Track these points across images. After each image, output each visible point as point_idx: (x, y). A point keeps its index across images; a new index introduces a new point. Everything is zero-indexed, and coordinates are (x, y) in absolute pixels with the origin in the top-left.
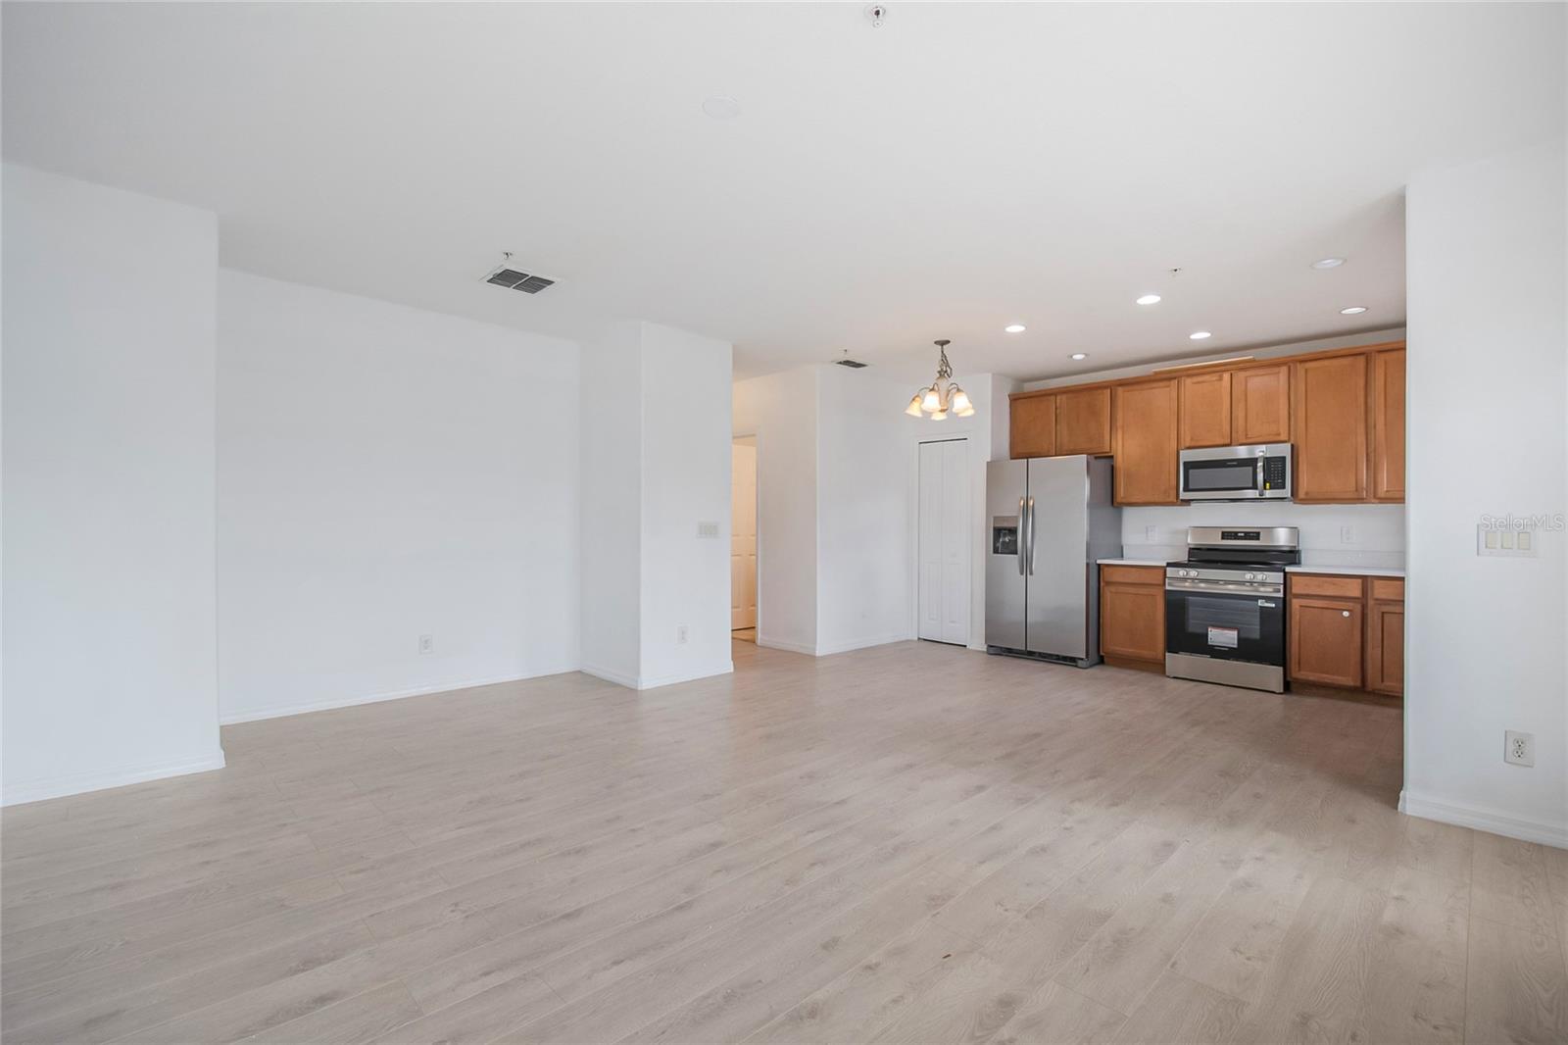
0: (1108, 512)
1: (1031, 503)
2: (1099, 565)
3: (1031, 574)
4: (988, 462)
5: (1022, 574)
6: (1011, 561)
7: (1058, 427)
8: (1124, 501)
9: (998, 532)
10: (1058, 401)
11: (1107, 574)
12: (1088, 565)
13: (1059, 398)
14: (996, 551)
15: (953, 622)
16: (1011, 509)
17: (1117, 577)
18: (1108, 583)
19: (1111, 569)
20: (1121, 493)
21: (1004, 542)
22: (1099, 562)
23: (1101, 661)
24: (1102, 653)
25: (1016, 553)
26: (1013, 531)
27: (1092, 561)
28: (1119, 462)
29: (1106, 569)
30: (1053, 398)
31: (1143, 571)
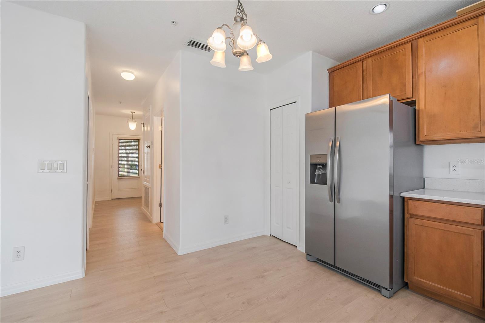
0: (413, 149)
1: (338, 144)
2: (404, 198)
3: (339, 202)
4: (307, 115)
5: (331, 201)
6: (323, 191)
7: (365, 85)
8: (428, 138)
9: (314, 167)
10: (365, 65)
11: (411, 207)
12: (391, 197)
13: (365, 62)
14: (312, 181)
15: (288, 228)
16: (323, 149)
17: (423, 210)
18: (413, 216)
19: (417, 203)
20: (424, 133)
21: (319, 175)
22: (403, 195)
23: (406, 286)
24: (406, 280)
25: (326, 184)
26: (324, 166)
27: (396, 194)
28: (421, 105)
29: (410, 202)
30: (360, 63)
31: (454, 207)
